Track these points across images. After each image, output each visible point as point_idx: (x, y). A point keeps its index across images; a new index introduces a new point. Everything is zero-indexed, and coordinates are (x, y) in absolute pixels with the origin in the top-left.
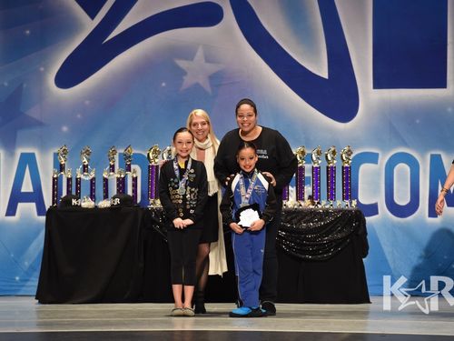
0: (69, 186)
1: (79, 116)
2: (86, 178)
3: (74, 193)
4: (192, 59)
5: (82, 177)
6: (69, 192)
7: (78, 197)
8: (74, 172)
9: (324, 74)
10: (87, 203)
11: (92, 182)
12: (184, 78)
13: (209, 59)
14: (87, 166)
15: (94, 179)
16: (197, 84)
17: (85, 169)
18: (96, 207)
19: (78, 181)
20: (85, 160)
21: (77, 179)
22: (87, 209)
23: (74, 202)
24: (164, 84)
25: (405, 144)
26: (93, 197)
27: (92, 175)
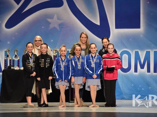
0: (10, 62)
1: (13, 38)
2: (16, 59)
3: (12, 65)
4: (53, 19)
5: (15, 59)
6: (10, 64)
7: (13, 66)
8: (12, 57)
9: (98, 24)
10: (16, 68)
11: (18, 61)
12: (50, 25)
13: (59, 18)
14: (17, 55)
15: (19, 60)
16: (55, 27)
17: (16, 56)
18: (20, 69)
19: (13, 61)
20: (16, 53)
21: (13, 60)
22: (16, 70)
23: (12, 68)
24: (43, 27)
25: (126, 48)
26: (18, 66)
27: (18, 58)
